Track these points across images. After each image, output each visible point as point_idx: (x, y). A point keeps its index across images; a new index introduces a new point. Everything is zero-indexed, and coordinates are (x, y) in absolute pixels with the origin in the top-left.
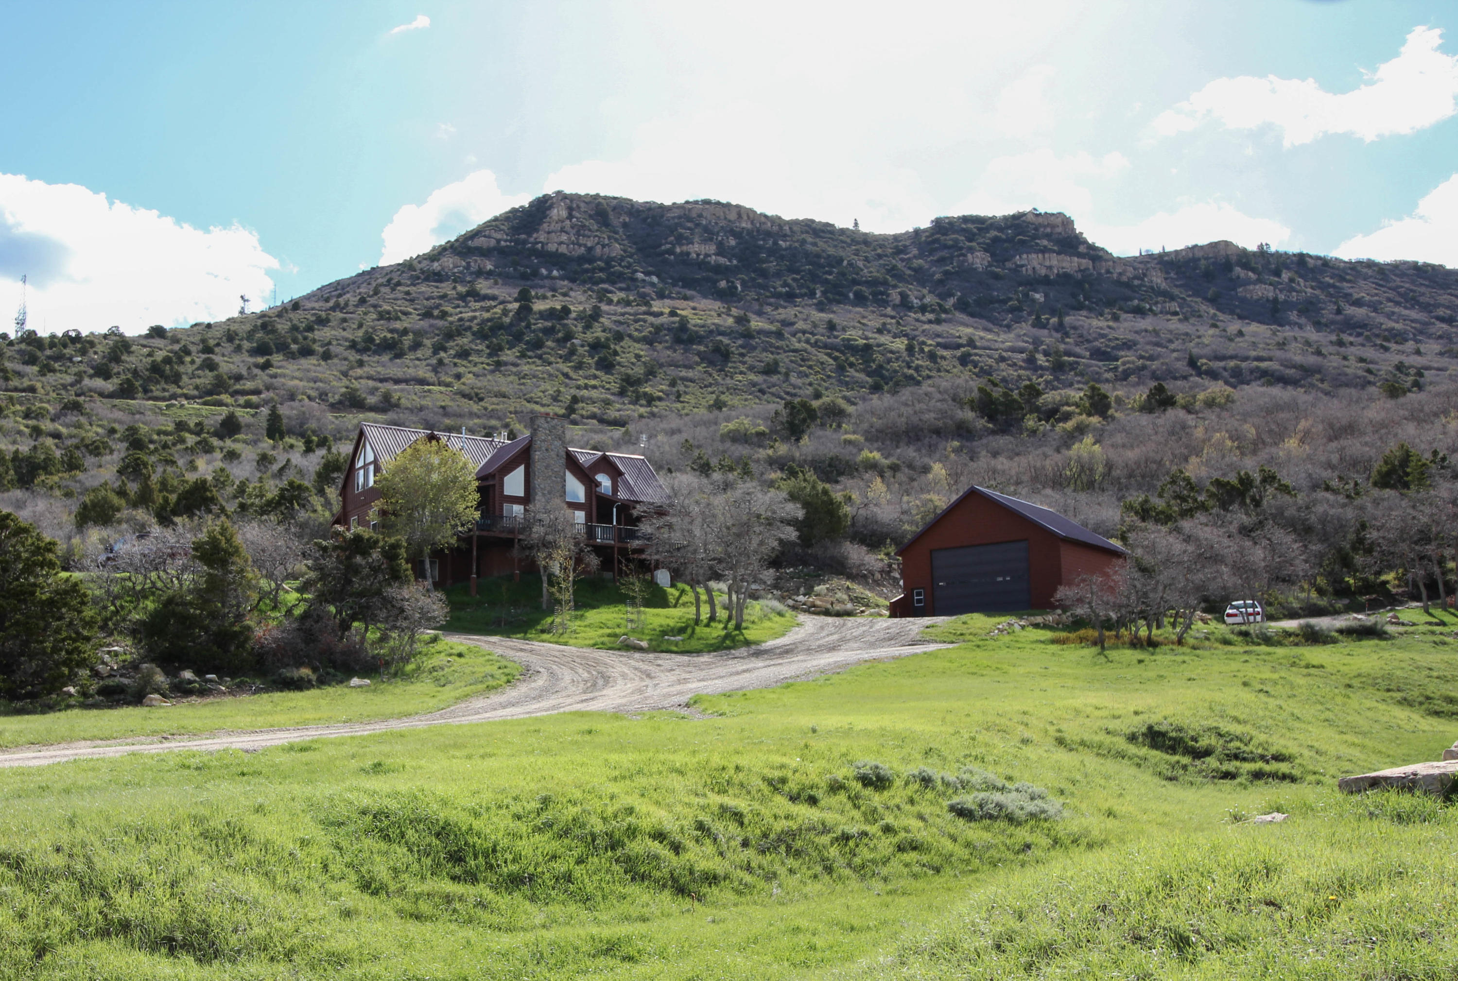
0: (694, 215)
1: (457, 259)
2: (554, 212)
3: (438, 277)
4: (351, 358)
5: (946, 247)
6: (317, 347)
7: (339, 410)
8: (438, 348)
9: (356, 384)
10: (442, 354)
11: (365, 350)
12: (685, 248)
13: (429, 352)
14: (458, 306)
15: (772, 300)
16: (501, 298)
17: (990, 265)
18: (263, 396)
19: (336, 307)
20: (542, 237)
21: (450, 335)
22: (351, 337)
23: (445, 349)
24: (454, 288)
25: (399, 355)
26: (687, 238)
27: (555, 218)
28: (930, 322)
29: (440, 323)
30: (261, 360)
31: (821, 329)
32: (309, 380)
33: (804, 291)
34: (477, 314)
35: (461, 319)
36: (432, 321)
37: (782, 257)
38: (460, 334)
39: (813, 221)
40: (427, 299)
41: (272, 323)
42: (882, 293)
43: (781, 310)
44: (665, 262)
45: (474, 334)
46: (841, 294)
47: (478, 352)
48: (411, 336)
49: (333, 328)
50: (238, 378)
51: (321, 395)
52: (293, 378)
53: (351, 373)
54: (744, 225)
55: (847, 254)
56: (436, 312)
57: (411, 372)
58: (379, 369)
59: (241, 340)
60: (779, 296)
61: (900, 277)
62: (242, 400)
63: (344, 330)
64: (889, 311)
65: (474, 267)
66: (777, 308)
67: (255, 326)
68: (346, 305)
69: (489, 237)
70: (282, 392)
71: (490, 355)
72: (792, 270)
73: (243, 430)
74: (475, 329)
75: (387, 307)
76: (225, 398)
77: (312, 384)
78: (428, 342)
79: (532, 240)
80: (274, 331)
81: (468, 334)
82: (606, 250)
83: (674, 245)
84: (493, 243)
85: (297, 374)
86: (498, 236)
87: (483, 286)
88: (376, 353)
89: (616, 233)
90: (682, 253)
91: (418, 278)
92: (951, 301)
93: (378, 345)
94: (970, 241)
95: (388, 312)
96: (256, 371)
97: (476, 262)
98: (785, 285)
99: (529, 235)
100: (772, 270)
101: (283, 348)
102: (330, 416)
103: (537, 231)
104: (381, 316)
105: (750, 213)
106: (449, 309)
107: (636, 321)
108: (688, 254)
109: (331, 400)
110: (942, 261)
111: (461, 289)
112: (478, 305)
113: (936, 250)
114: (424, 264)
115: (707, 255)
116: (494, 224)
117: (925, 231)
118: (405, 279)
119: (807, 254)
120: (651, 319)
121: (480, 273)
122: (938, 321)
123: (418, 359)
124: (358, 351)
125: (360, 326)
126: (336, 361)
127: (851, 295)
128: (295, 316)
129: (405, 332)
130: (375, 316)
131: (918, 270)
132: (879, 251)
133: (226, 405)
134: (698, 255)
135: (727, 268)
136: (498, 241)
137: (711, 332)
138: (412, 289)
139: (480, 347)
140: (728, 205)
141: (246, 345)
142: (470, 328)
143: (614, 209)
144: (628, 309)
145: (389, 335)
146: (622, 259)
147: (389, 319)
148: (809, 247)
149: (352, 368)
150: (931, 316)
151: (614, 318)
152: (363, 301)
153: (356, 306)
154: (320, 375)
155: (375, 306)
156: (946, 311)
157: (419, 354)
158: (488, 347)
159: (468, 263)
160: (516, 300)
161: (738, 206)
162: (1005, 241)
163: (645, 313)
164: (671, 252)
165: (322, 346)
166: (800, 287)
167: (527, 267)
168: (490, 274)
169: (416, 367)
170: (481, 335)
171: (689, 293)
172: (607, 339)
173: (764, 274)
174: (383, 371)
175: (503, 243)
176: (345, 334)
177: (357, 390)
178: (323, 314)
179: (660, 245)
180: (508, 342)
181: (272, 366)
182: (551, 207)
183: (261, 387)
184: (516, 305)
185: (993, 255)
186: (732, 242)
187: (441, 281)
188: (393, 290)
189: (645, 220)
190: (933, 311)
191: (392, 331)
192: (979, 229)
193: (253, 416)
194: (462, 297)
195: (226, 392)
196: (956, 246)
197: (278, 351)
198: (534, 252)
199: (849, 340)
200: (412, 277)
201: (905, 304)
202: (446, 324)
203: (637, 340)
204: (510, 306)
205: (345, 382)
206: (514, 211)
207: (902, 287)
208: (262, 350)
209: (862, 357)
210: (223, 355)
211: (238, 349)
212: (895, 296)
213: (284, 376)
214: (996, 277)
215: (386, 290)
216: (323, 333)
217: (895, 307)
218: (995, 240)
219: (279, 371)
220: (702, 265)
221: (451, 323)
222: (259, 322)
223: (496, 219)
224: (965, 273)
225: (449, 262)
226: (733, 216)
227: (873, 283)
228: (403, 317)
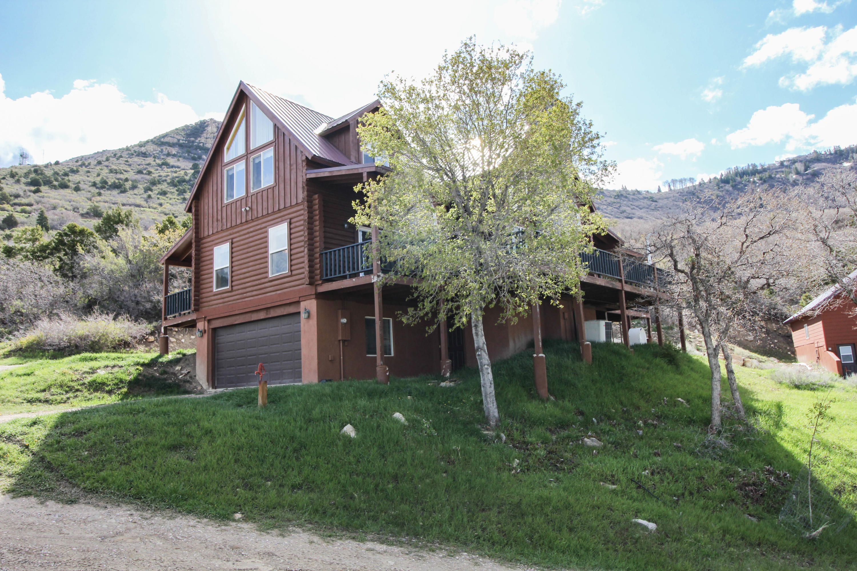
1: (155, 147)
2: (209, 129)
3: (144, 155)
4: (93, 191)
6: (70, 184)
7: (87, 218)
8: (147, 189)
9: (97, 204)
10: (150, 193)
11: (103, 187)
13: (142, 191)
14: (157, 170)
16: (183, 167)
18: (34, 207)
19: (83, 165)
20: (203, 140)
21: (154, 183)
22: (93, 181)
23: (151, 190)
24: (155, 161)
25: (124, 191)
27: (210, 131)
29: (148, 177)
30: (33, 188)
32: (66, 201)
34: (170, 174)
35: (160, 176)
36: (142, 176)
38: (159, 183)
40: (139, 165)
41: (42, 171)
45: (168, 184)
47: (172, 193)
48: (130, 182)
49: (81, 175)
50: (17, 196)
51: (74, 210)
52: (55, 199)
53: (93, 198)
56: (145, 172)
57: (132, 201)
58: (112, 198)
59: (21, 177)
62: (19, 209)
63: (88, 177)
65: (165, 152)
67: (30, 170)
68: (89, 164)
69: (174, 137)
70: (47, 206)
71: (179, 195)
73: (19, 225)
74: (169, 181)
75: (114, 167)
76: (6, 206)
77: (68, 203)
78: (141, 186)
79: (197, 141)
80: (42, 174)
81: (165, 183)
84: (175, 141)
85: (58, 197)
86: (179, 137)
87: (171, 161)
88: (108, 189)
91: (133, 155)
93: (110, 186)
95: (116, 170)
96: (29, 193)
97: (166, 149)
99: (196, 138)
101: (48, 182)
102: (81, 220)
103: (200, 137)
104: (111, 171)
106: (152, 170)
109: (81, 212)
111: (159, 162)
112: (169, 170)
114: (136, 149)
116: (177, 131)
118: (125, 154)
121: (168, 155)
123: (135, 194)
124: (97, 188)
125: (99, 175)
126: (83, 192)
128: (57, 168)
129: (127, 180)
130: (107, 171)
133: (7, 211)
136: (179, 140)
138: (129, 159)
139: (172, 191)
141: (23, 180)
142: (166, 180)
145: (117, 181)
147: (116, 173)
149: (94, 196)
152: (99, 163)
153: (96, 165)
154: (73, 199)
155: (107, 166)
157: (136, 191)
158: (177, 191)
159: (162, 150)
160: (191, 169)
165: (74, 184)
167: (195, 154)
168: (174, 156)
169: (134, 198)
170: (173, 184)
174: (114, 199)
175: (181, 141)
176: (89, 179)
177: (99, 207)
178: (75, 168)
180: (188, 189)
181: (41, 192)
182: (207, 126)
183: (33, 202)
184: (193, 171)
187: (146, 157)
188: (118, 159)
191: (118, 179)
193: (27, 217)
194: (160, 166)
195: (8, 203)
197: (45, 184)
198: (198, 147)
200: (129, 154)
202: (151, 177)
204: (188, 171)
205: (89, 203)
206: (187, 126)
208: (34, 183)
210: (7, 184)
211: (18, 181)
213: (49, 198)
215: (115, 159)
216: (73, 178)
219: (45, 195)
221: (155, 177)
222: (33, 169)
223: (177, 129)
225: (151, 148)
228: (125, 173)
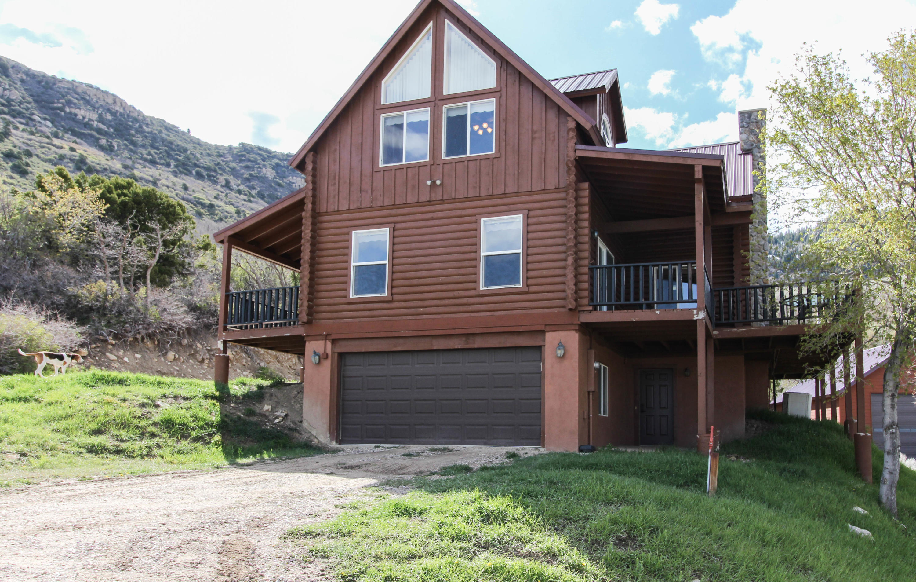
0: (79, 90)
5: (249, 160)
12: (73, 110)
15: (141, 161)
17: (275, 178)
26: (75, 104)
28: (245, 200)
31: (179, 187)
33: (162, 161)
37: (146, 137)
39: (165, 122)
42: (214, 177)
43: (147, 169)
44: (58, 115)
46: (187, 170)
54: (117, 108)
55: (189, 146)
60: (145, 160)
61: (223, 170)
64: (219, 187)
66: (145, 167)
72: (153, 147)
82: (7, 93)
83: (64, 106)
89: (16, 84)
90: (70, 113)
92: (254, 192)
94: (264, 161)
98: (149, 154)
100: (140, 143)
105: (123, 103)
107: (43, 147)
108: (76, 115)
110: (247, 167)
113: (243, 160)
115: (90, 120)
117: (235, 148)
119: (163, 140)
120: (54, 149)
122: (250, 201)
127: (194, 172)
131: (233, 169)
132: (208, 152)
134: (84, 118)
135: (106, 132)
137: (105, 169)
140: (106, 93)
143: (13, 67)
144: (32, 137)
146: (21, 103)
148: (164, 136)
150: (246, 198)
151: (21, 140)
156: (253, 197)
161: (113, 95)
162: (284, 167)
163: (48, 143)
164: (62, 109)
166: (160, 158)
171: (78, 140)
172: (19, 153)
173: (134, 143)
179: (53, 103)
185: (277, 173)
186: (109, 117)
189: (39, 82)
190: (245, 195)
192: (268, 156)
196: (255, 161)
199: (199, 199)
201: (228, 186)
203: (46, 161)
207: (226, 176)
209: (209, 211)
212: (222, 180)
214: (280, 185)
217: (222, 186)
218: (278, 165)
220: (87, 125)
224: (263, 179)
226: (110, 101)
227: (207, 169)
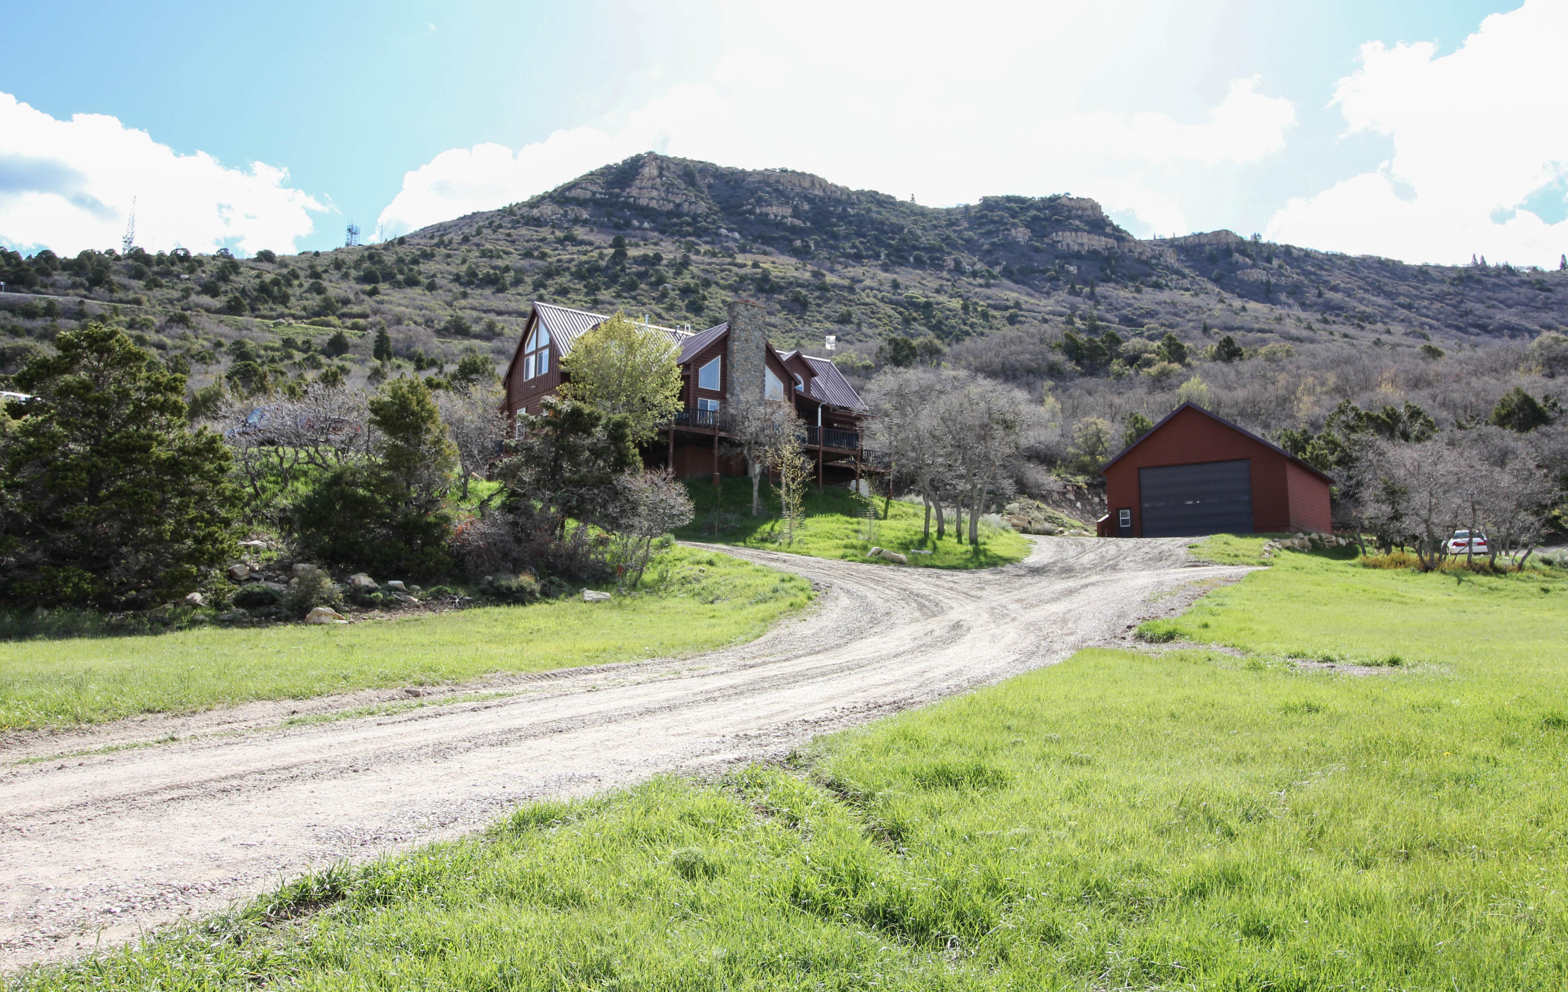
0: (772, 180)
1: (555, 207)
2: (646, 171)
3: (537, 222)
4: (455, 290)
5: (993, 222)
6: (422, 279)
7: (444, 336)
8: (538, 285)
9: (460, 313)
10: (542, 291)
11: (469, 283)
12: (764, 209)
13: (530, 289)
14: (556, 249)
15: (842, 260)
16: (597, 244)
17: (1031, 240)
18: (370, 320)
19: (440, 244)
20: (634, 192)
21: (549, 274)
22: (455, 271)
23: (545, 287)
24: (553, 233)
25: (502, 290)
26: (766, 201)
27: (647, 175)
28: (981, 286)
29: (540, 263)
30: (368, 287)
31: (887, 287)
32: (415, 308)
33: (870, 253)
34: (575, 256)
35: (559, 261)
36: (532, 261)
37: (850, 223)
38: (558, 274)
39: (876, 193)
40: (528, 241)
41: (379, 255)
42: (939, 259)
43: (850, 269)
44: (746, 221)
45: (572, 274)
46: (901, 257)
47: (577, 291)
48: (512, 273)
49: (437, 262)
50: (346, 302)
51: (427, 322)
52: (399, 305)
53: (455, 303)
54: (816, 192)
55: (907, 223)
56: (536, 253)
57: (513, 306)
58: (482, 301)
59: (349, 268)
60: (848, 256)
61: (953, 246)
62: (349, 322)
63: (448, 264)
64: (945, 274)
65: (571, 215)
66: (846, 267)
67: (363, 256)
68: (450, 242)
69: (586, 189)
70: (389, 317)
71: (587, 294)
72: (859, 234)
73: (351, 349)
74: (573, 269)
75: (488, 246)
76: (332, 319)
77: (418, 312)
78: (528, 280)
79: (625, 194)
80: (380, 262)
81: (567, 274)
82: (693, 207)
83: (754, 207)
84: (588, 195)
85: (403, 301)
86: (594, 188)
87: (580, 232)
88: (478, 286)
89: (702, 192)
90: (761, 214)
91: (519, 222)
92: (997, 270)
93: (481, 280)
94: (1014, 217)
95: (491, 251)
96: (363, 297)
97: (573, 211)
98: (853, 246)
99: (623, 189)
100: (842, 233)
101: (389, 277)
102: (436, 341)
103: (630, 186)
104: (484, 254)
105: (822, 184)
106: (548, 251)
107: (722, 271)
108: (767, 215)
109: (437, 326)
110: (989, 234)
111: (559, 234)
112: (575, 249)
113: (984, 224)
114: (524, 210)
115: (784, 217)
116: (591, 178)
117: (974, 207)
118: (506, 222)
119: (872, 221)
120: (735, 269)
121: (576, 221)
122: (988, 286)
123: (519, 294)
124: (461, 284)
125: (464, 261)
126: (440, 292)
127: (911, 259)
128: (401, 250)
129: (507, 269)
130: (477, 254)
131: (968, 241)
132: (935, 222)
133: (334, 326)
134: (776, 216)
135: (802, 229)
136: (594, 193)
137: (791, 283)
138: (513, 231)
139: (578, 286)
140: (803, 174)
141: (353, 273)
142: (568, 269)
143: (700, 171)
144: (714, 260)
145: (492, 272)
146: (707, 216)
147: (491, 257)
148: (874, 215)
149: (456, 299)
150: (982, 281)
151: (702, 267)
152: (466, 239)
153: (460, 244)
154: (426, 304)
155: (478, 245)
156: (994, 278)
157: (520, 289)
158: (585, 287)
159: (566, 212)
160: (611, 246)
161: (811, 175)
162: (1045, 219)
163: (730, 264)
164: (751, 212)
165: (427, 278)
166: (867, 249)
167: (620, 218)
168: (585, 222)
169: (517, 301)
170: (579, 275)
171: (768, 249)
172: (696, 285)
173: (835, 236)
174: (486, 304)
175: (598, 196)
176: (448, 268)
177: (462, 318)
178: (428, 250)
179: (742, 206)
180: (604, 283)
181: (378, 293)
182: (643, 166)
183: (368, 311)
184: (612, 251)
185: (1033, 231)
186: (806, 207)
187: (540, 226)
188: (495, 231)
189: (728, 183)
190: (982, 277)
191: (494, 268)
192: (1021, 208)
193: (360, 337)
194: (560, 241)
195: (334, 314)
196: (1001, 222)
197: (384, 280)
198: (626, 205)
199: (912, 297)
200: (512, 221)
201: (958, 269)
202: (546, 264)
203: (724, 288)
204: (605, 251)
205: (450, 311)
206: (608, 168)
207: (956, 255)
208: (369, 278)
209: (924, 313)
210: (331, 281)
211: (346, 276)
212: (949, 262)
213: (391, 303)
214: (1037, 250)
215: (489, 231)
216: (428, 267)
217: (950, 271)
218: (1035, 218)
219: (386, 298)
220: (779, 225)
221: (551, 263)
222: (366, 253)
223: (592, 174)
224: (1010, 246)
225: (548, 209)
226: (807, 184)
227: (930, 249)
228: (505, 256)
